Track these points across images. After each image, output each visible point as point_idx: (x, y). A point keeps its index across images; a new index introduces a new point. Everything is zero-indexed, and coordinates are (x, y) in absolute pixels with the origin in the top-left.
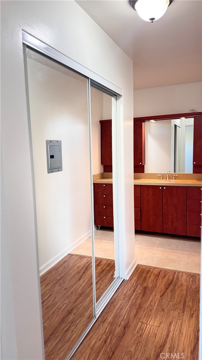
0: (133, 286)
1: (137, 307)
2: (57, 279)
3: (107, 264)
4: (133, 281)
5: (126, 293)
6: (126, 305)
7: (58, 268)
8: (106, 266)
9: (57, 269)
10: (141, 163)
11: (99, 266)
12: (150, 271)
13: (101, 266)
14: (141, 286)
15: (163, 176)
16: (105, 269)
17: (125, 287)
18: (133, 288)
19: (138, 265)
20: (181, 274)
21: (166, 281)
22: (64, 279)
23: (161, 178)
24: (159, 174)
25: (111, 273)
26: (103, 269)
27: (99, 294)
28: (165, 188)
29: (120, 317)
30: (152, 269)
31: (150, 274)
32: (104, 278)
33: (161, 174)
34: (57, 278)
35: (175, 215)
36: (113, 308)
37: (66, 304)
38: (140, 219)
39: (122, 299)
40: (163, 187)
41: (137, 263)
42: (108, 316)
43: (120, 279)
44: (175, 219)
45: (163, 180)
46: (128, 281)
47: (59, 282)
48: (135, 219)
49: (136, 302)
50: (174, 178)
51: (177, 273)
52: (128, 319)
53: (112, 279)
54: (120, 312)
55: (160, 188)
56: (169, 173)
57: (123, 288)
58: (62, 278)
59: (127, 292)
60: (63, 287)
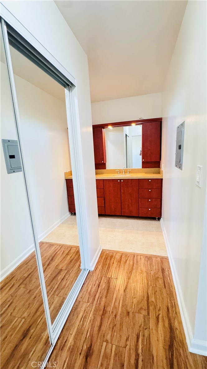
0: (97, 278)
1: (101, 312)
2: (24, 277)
3: (76, 252)
4: (98, 270)
5: (91, 291)
6: (90, 311)
7: (29, 262)
8: (75, 254)
9: (27, 263)
10: (103, 162)
11: (68, 255)
12: (113, 256)
13: (70, 255)
14: (105, 278)
15: (120, 172)
16: (73, 258)
17: (90, 280)
18: (97, 282)
19: (103, 250)
20: (139, 257)
21: (127, 268)
22: (32, 276)
23: (119, 173)
24: (117, 170)
25: (78, 263)
26: (72, 258)
27: (63, 297)
28: (122, 181)
29: (82, 334)
30: (115, 254)
31: (113, 259)
32: (71, 271)
33: (118, 170)
34: (25, 275)
35: (130, 201)
36: (76, 317)
37: (24, 318)
38: (104, 206)
39: (87, 302)
40: (120, 180)
41: (102, 248)
42: (69, 334)
43: (86, 271)
44: (130, 205)
45: (121, 174)
46: (93, 272)
47: (25, 282)
48: (98, 207)
49: (100, 303)
50: (128, 172)
51: (136, 256)
52: (92, 336)
53: (79, 270)
54: (83, 324)
55: (119, 181)
56: (124, 168)
57: (88, 283)
58: (30, 274)
59: (92, 288)
60: (28, 289)
